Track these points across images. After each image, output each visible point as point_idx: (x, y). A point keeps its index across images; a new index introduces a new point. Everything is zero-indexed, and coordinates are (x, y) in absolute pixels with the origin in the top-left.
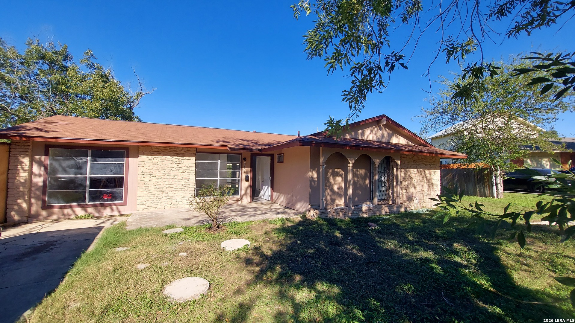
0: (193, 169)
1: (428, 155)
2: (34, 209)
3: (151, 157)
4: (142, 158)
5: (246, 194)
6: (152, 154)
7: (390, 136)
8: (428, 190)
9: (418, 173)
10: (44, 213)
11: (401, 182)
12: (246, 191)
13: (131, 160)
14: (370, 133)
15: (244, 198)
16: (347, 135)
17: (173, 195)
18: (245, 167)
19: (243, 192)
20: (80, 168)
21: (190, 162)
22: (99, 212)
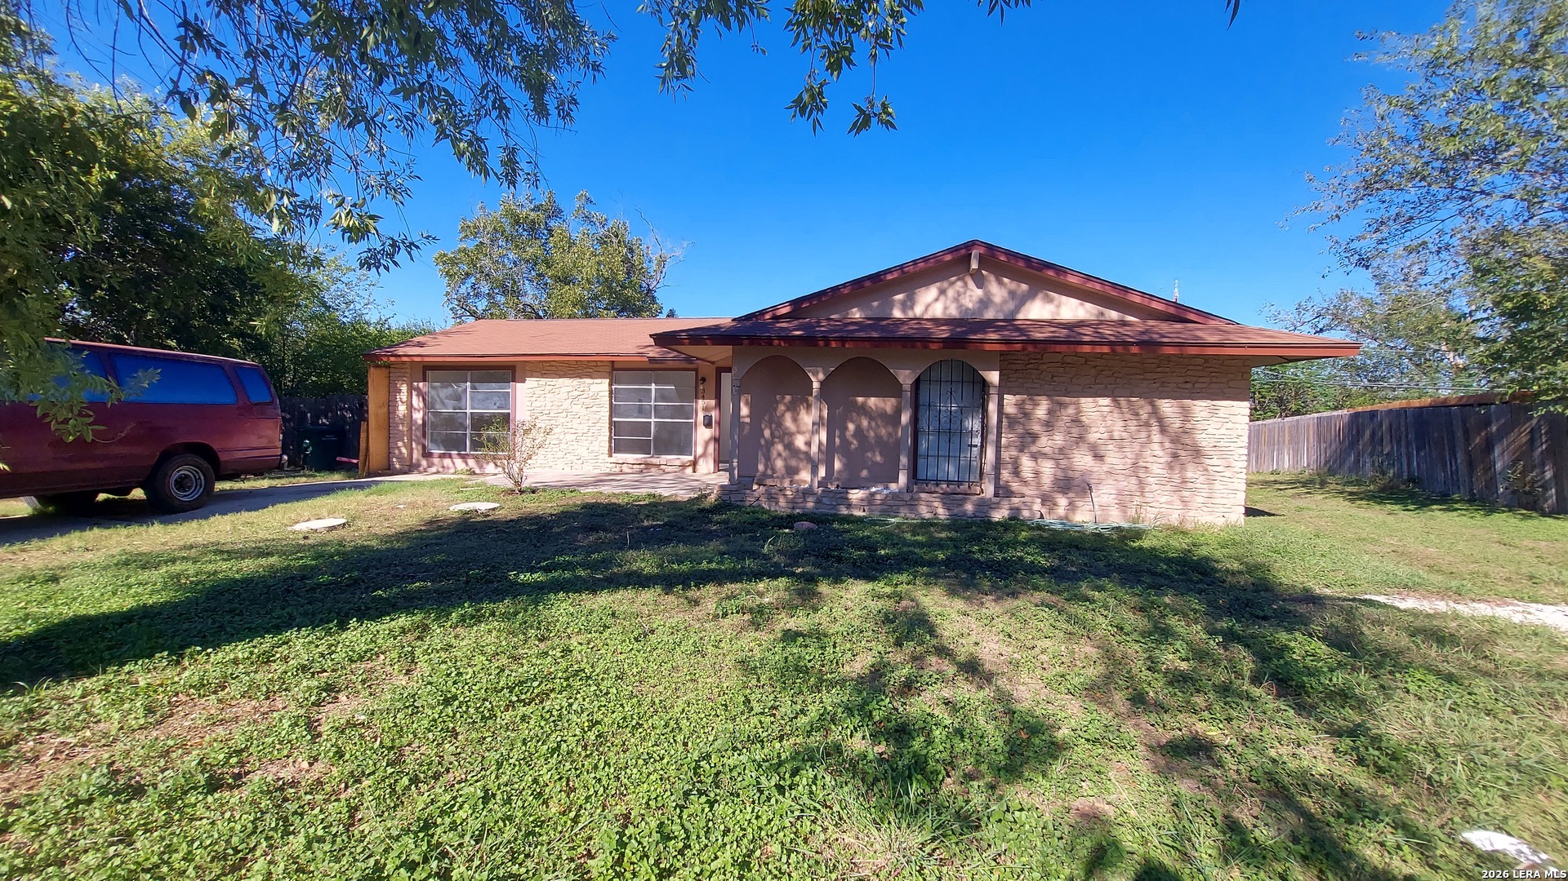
0: (605, 400)
1: (1106, 349)
2: (416, 455)
3: (543, 381)
4: (531, 382)
5: (704, 455)
6: (544, 375)
7: (1022, 301)
8: (1170, 467)
9: (1116, 410)
10: (424, 463)
11: (1035, 437)
12: (706, 448)
13: (519, 385)
14: (937, 300)
15: (701, 462)
16: (855, 310)
17: (575, 447)
18: (703, 398)
19: (700, 450)
20: (458, 398)
21: (601, 386)
22: (481, 467)
